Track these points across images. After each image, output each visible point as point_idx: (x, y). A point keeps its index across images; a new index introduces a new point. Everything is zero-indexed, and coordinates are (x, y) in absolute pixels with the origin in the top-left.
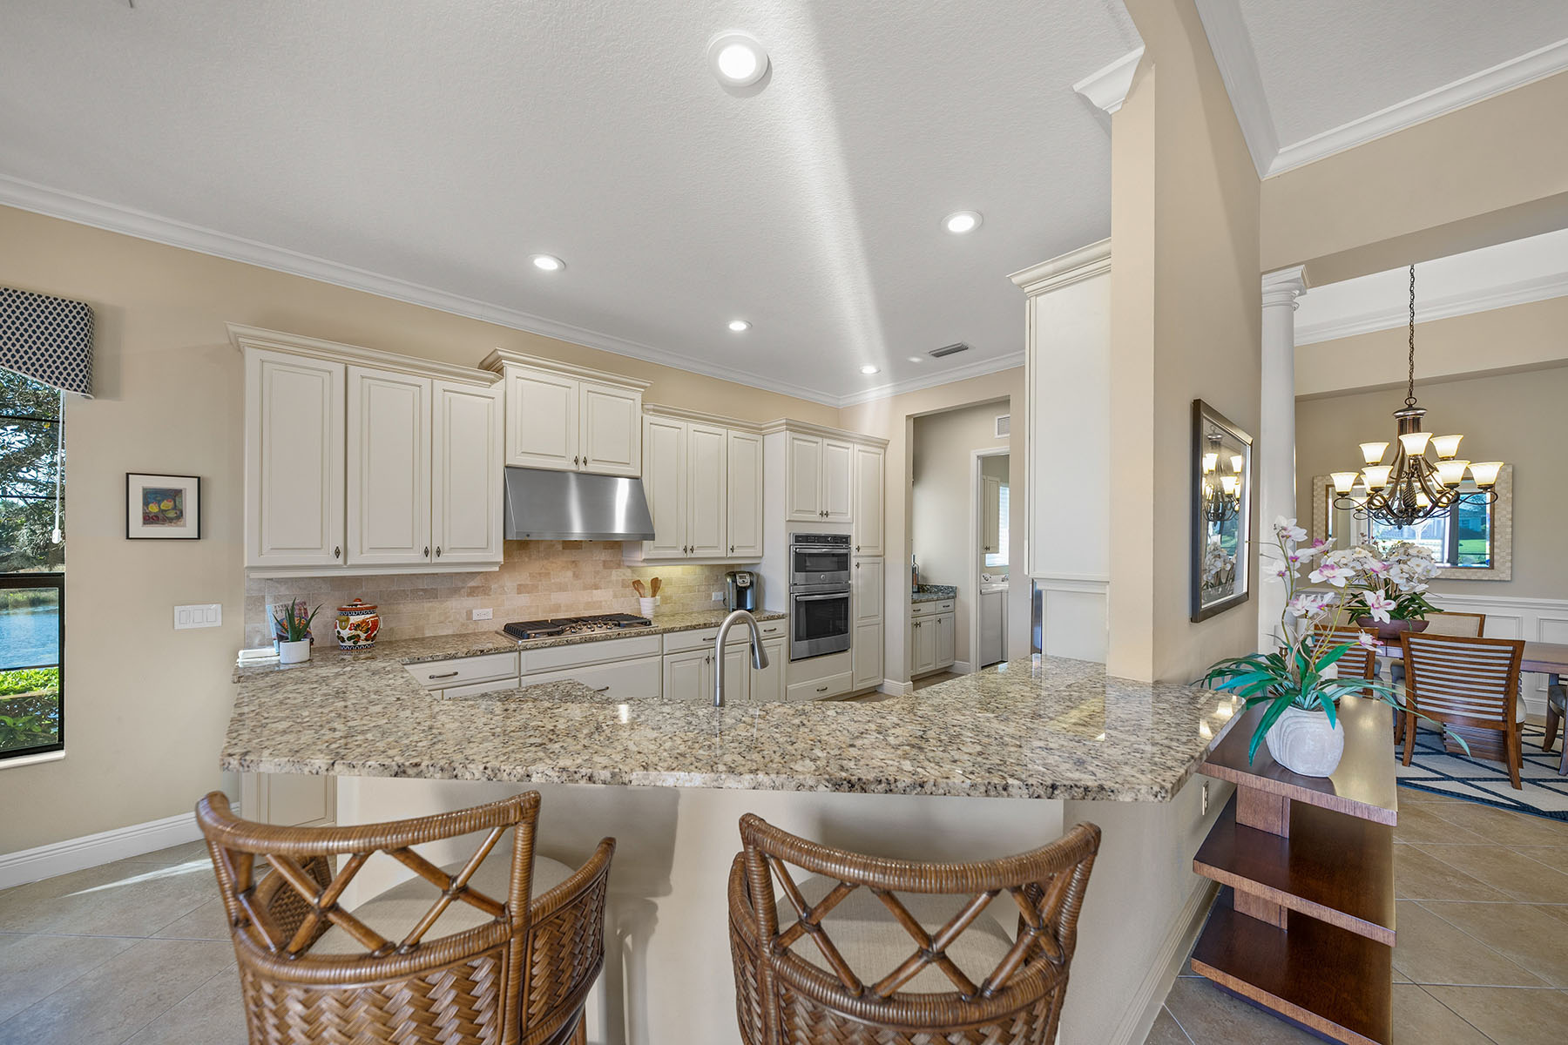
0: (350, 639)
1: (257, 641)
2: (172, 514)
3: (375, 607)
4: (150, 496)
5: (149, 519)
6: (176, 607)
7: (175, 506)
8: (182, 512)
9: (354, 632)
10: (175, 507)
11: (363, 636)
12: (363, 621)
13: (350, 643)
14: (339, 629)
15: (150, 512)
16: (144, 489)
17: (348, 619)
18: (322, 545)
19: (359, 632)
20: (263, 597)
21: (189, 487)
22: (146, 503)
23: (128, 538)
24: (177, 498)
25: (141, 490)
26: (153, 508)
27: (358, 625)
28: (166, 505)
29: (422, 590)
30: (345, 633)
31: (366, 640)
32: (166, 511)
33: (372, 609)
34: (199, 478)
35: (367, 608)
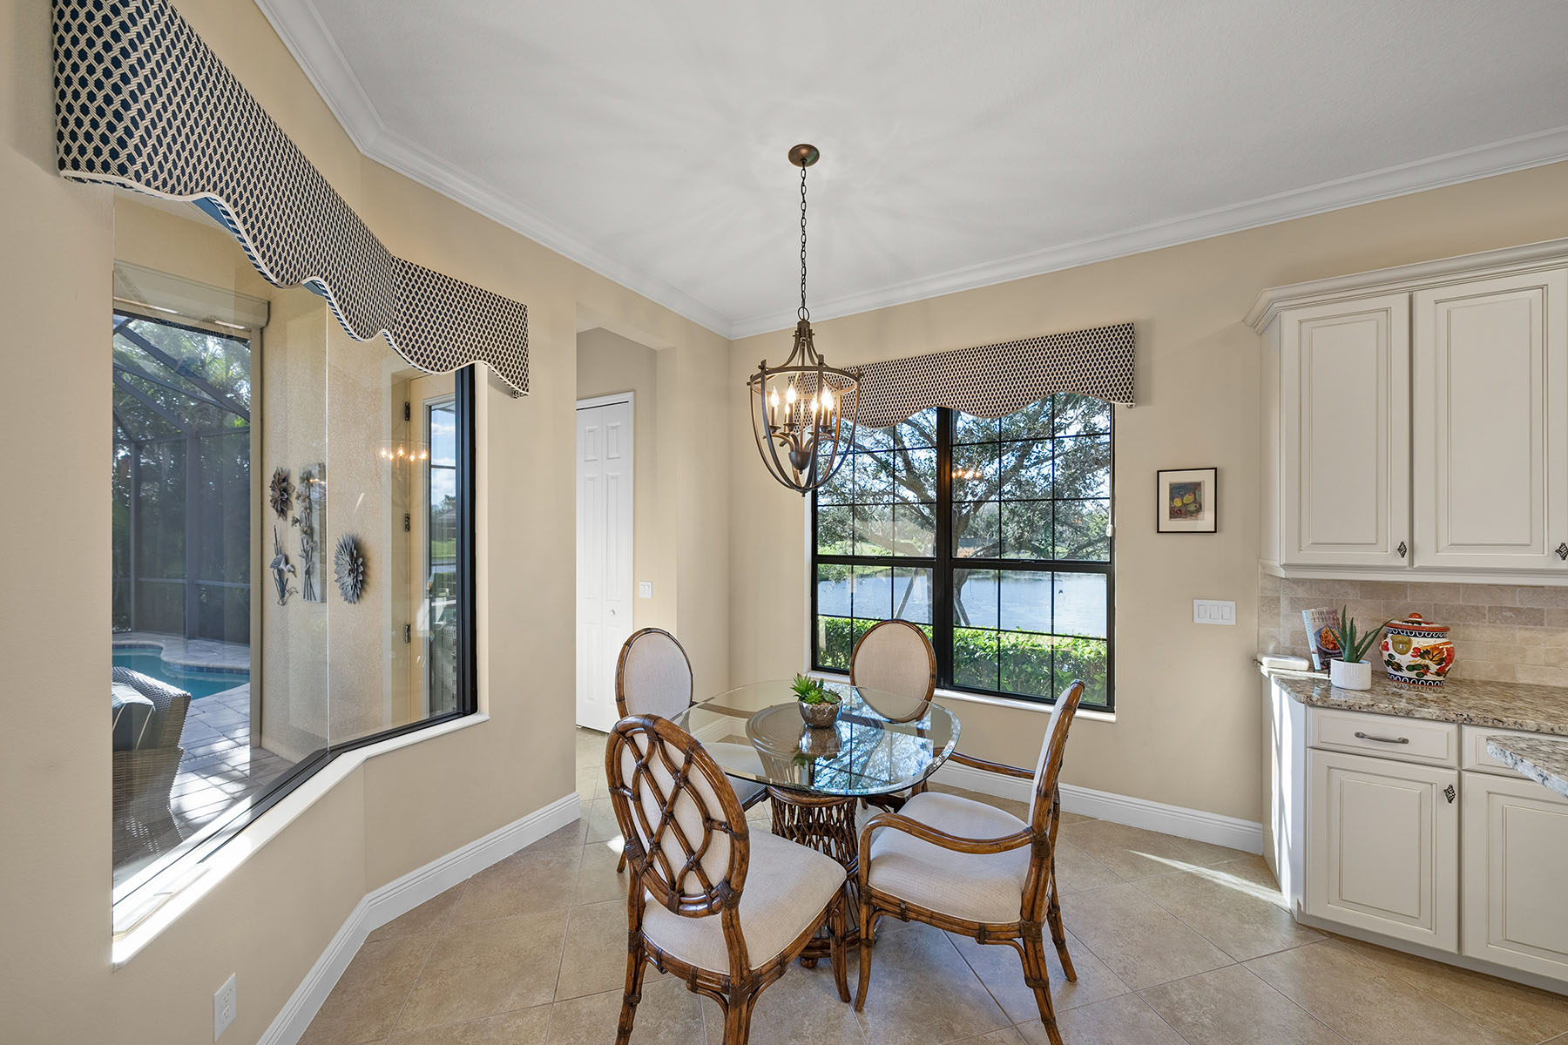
0: (1411, 668)
1: (1271, 648)
2: (1192, 508)
3: (1447, 629)
4: (1177, 490)
5: (1175, 513)
6: (1195, 601)
7: (1195, 499)
8: (1201, 505)
9: (1419, 660)
10: (1195, 501)
11: (1434, 668)
12: (1435, 648)
13: (1413, 675)
14: (1391, 651)
15: (1175, 507)
16: (1170, 485)
17: (1409, 642)
18: (1377, 540)
19: (1427, 662)
20: (1279, 599)
21: (1207, 478)
22: (1172, 499)
23: (1158, 532)
24: (1197, 492)
25: (1168, 486)
26: (1178, 503)
27: (1427, 652)
28: (1188, 498)
29: (1510, 609)
30: (1405, 660)
31: (1438, 674)
32: (1188, 504)
33: (1441, 632)
34: (1216, 469)
35: (1433, 630)
